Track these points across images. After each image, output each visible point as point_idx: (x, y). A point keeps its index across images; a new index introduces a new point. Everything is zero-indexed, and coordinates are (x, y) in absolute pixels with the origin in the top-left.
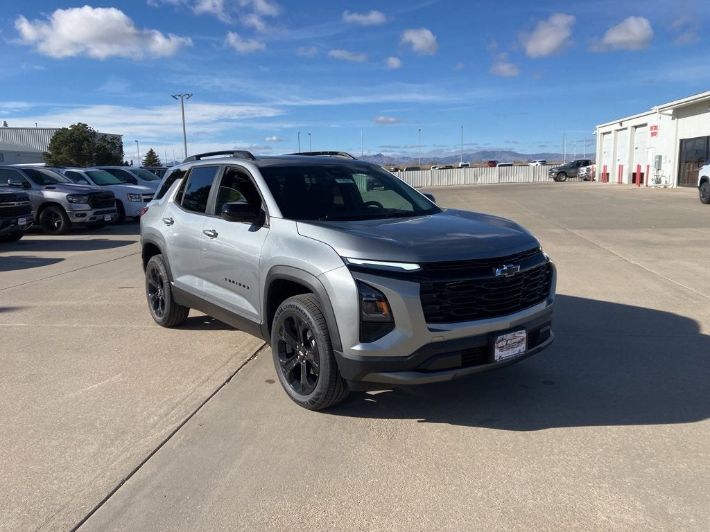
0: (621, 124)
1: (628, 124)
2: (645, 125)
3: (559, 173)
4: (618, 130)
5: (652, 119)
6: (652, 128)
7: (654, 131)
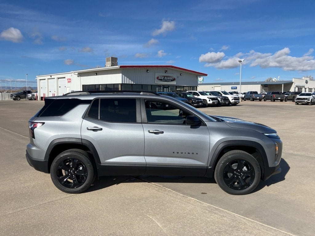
0: (51, 76)
1: (56, 77)
2: (65, 78)
3: (16, 97)
4: (49, 79)
5: (68, 76)
6: (68, 79)
7: (69, 81)
